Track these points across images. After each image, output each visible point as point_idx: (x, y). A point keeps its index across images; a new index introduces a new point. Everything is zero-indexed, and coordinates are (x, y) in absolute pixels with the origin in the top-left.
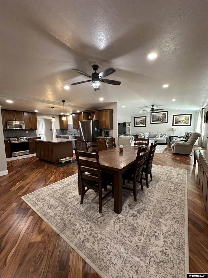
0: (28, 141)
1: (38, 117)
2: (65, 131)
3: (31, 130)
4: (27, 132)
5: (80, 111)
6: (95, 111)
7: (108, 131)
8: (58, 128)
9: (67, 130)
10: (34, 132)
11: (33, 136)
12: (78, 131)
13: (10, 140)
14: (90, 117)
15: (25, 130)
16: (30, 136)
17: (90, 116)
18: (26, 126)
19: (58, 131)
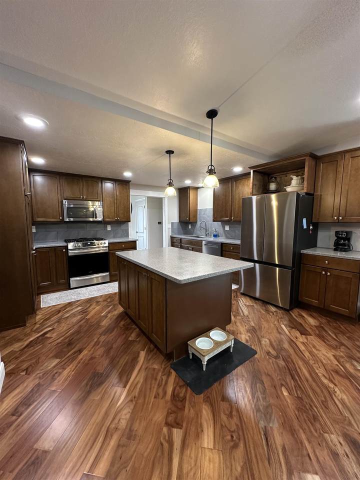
0: (107, 251)
1: (133, 192)
2: (190, 225)
3: (117, 223)
4: (109, 228)
5: (244, 168)
6: (307, 158)
7: (348, 230)
8: (176, 219)
9: (194, 223)
10: (123, 227)
11: (121, 237)
12: (224, 228)
13: (67, 247)
14: (273, 186)
15: (104, 223)
16: (114, 237)
17: (273, 182)
18: (106, 214)
19: (176, 226)
